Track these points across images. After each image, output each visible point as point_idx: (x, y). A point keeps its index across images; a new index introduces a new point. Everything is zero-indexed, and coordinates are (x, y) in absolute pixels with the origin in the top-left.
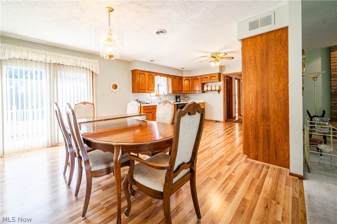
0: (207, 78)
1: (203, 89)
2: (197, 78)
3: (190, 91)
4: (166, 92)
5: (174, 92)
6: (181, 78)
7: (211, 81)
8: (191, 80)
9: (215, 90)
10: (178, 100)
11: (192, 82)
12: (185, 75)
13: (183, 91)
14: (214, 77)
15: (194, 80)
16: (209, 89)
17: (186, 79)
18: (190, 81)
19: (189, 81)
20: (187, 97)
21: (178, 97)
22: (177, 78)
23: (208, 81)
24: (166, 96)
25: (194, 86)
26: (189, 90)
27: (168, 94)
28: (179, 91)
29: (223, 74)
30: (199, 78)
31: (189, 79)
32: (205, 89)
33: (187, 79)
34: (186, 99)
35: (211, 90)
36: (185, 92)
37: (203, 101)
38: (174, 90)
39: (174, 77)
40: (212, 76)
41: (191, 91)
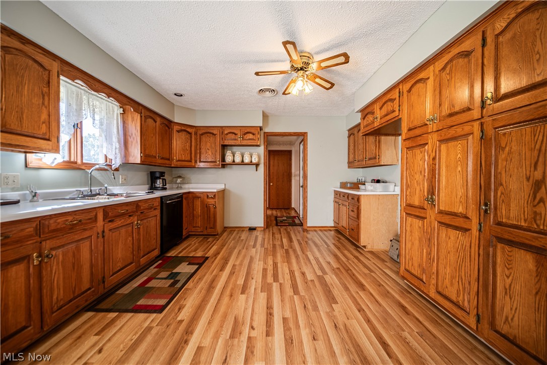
0: (236, 134)
1: (223, 159)
2: (212, 131)
3: (191, 161)
4: (119, 156)
5: (147, 159)
6: (168, 124)
7: (245, 143)
8: (196, 134)
9: (251, 163)
10: (159, 183)
11: (196, 139)
12: (178, 118)
13: (173, 160)
14: (251, 135)
15: (202, 134)
16: (238, 159)
17: (182, 130)
18: (191, 137)
19: (188, 136)
20: (180, 177)
21: (158, 175)
22: (158, 120)
23: (238, 143)
24: (117, 170)
25: (203, 151)
26: (189, 158)
27: (126, 165)
28: (162, 158)
29: (265, 133)
30: (215, 132)
31: (189, 130)
32: (229, 158)
33: (185, 131)
34: (179, 180)
35: (243, 163)
36: (179, 164)
37: (222, 187)
38: (147, 152)
39: (148, 114)
40: (247, 131)
41: (193, 161)
